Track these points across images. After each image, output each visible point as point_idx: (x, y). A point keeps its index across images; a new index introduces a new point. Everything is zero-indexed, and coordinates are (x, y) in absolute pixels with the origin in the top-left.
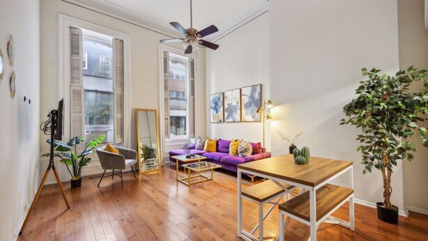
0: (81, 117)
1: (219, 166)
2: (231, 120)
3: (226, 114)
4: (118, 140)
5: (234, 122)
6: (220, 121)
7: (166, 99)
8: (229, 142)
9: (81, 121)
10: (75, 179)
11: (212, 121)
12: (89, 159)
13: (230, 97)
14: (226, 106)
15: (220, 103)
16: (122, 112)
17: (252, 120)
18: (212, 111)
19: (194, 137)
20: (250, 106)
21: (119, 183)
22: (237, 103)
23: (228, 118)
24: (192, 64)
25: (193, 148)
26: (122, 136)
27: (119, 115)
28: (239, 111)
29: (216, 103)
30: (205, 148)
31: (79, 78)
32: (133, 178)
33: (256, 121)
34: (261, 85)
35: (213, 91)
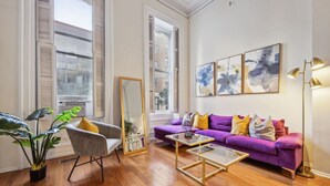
0: (52, 83)
1: (246, 155)
2: (226, 92)
3: (219, 86)
4: (99, 114)
5: (232, 94)
6: (210, 95)
7: (151, 69)
8: (231, 119)
9: (51, 88)
10: (35, 168)
11: (198, 94)
12: (59, 139)
13: (226, 66)
14: (219, 77)
15: (210, 75)
16: (103, 81)
17: (263, 91)
18: (198, 84)
19: (177, 112)
20: (259, 74)
21: (97, 172)
22: (237, 72)
23: (221, 90)
24: (177, 33)
25: (179, 124)
26: (103, 109)
27: (100, 84)
28: (239, 82)
29: (204, 75)
30: (195, 124)
31: (48, 33)
32: (117, 163)
33: (269, 92)
34: (280, 45)
35: (200, 62)
